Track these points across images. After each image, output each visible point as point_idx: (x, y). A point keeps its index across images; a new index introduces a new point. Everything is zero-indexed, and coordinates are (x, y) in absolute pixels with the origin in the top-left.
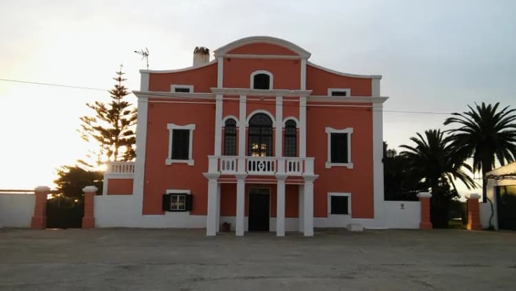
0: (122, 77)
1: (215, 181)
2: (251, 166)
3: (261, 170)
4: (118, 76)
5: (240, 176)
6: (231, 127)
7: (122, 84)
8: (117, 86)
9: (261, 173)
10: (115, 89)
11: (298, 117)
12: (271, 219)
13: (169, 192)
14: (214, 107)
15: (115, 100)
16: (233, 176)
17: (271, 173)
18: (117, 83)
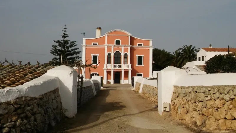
0: (66, 30)
1: (106, 70)
2: (115, 66)
3: (118, 67)
4: (64, 30)
5: (112, 69)
6: (109, 55)
7: (66, 33)
8: (64, 34)
9: (118, 68)
10: (63, 34)
11: (128, 52)
12: (120, 80)
13: (92, 73)
14: (104, 49)
15: (63, 39)
16: (111, 69)
17: (120, 68)
18: (64, 32)
